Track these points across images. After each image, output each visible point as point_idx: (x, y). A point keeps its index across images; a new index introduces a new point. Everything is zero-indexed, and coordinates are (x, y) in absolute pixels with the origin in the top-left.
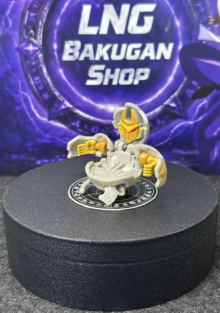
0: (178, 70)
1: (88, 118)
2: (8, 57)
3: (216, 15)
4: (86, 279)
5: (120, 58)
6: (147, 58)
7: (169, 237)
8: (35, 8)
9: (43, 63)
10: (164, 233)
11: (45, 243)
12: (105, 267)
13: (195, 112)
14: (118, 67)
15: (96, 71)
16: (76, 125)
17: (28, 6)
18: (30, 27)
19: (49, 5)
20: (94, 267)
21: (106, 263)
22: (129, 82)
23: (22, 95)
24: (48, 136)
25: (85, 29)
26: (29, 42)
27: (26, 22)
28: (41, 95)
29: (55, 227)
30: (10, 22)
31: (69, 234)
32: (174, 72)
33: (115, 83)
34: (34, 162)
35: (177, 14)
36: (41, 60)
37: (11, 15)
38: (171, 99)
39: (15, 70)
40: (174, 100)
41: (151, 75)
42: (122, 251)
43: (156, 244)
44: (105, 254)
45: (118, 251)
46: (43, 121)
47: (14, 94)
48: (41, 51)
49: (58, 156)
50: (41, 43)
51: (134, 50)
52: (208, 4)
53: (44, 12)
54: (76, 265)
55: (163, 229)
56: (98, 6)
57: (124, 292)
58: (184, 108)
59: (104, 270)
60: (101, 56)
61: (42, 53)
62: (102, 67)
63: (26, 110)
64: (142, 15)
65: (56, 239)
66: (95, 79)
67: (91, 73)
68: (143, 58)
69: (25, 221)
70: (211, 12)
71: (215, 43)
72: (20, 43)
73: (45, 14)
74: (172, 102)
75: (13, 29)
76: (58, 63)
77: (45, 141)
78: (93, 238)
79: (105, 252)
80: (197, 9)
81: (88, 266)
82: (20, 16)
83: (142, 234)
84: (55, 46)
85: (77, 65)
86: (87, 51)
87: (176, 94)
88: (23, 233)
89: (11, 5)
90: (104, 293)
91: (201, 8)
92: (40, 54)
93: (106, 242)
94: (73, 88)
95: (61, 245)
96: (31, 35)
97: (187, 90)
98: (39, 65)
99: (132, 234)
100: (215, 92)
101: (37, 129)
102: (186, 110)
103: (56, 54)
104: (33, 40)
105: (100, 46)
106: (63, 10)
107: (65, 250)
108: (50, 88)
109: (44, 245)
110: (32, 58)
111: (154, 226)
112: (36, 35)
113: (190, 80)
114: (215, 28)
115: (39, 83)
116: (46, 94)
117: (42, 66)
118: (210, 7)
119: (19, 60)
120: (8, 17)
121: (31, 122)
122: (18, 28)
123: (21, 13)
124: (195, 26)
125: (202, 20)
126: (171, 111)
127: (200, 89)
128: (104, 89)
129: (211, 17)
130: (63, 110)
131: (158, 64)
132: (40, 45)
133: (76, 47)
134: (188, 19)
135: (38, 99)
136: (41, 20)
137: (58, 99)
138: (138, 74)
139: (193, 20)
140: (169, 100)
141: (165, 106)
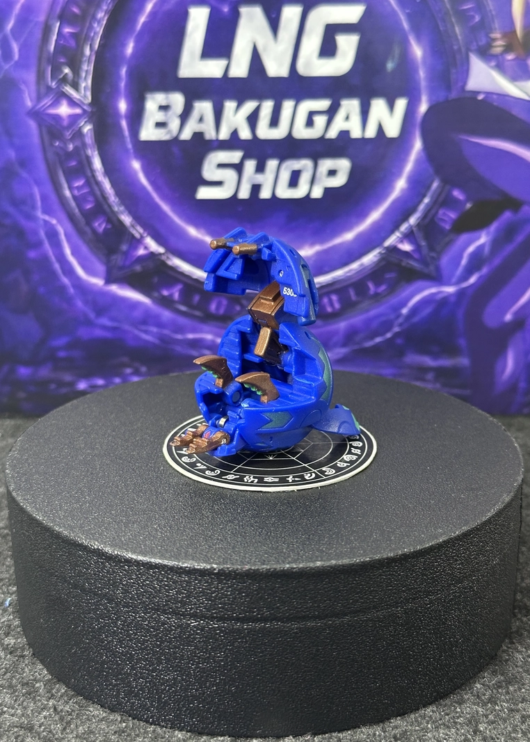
0: (417, 162)
1: (200, 277)
2: (8, 133)
3: (510, 33)
4: (205, 659)
5: (279, 133)
6: (344, 134)
7: (405, 557)
8: (75, 15)
9: (94, 147)
10: (394, 549)
11: (108, 572)
12: (251, 631)
13: (459, 264)
14: (272, 156)
15: (221, 166)
16: (171, 295)
17: (58, 10)
18: (62, 60)
19: (108, 7)
20: (225, 631)
21: (255, 620)
22: (300, 192)
23: (42, 222)
24: (105, 321)
25: (193, 64)
26: (61, 96)
27: (52, 48)
28: (89, 223)
29: (133, 535)
30: (15, 48)
31: (167, 550)
32: (409, 167)
33: (265, 194)
34: (72, 384)
35: (416, 29)
36: (89, 140)
37: (16, 32)
38: (402, 233)
39: (25, 162)
40: (409, 236)
41: (353, 174)
42: (294, 592)
43: (374, 575)
44: (251, 599)
45: (282, 591)
46: (94, 285)
47: (24, 223)
48: (89, 119)
49: (128, 371)
50: (90, 98)
51: (311, 115)
52: (491, 5)
53: (96, 25)
54: (182, 624)
55: (391, 540)
56: (226, 9)
57: (298, 690)
58: (433, 254)
59: (250, 637)
60: (232, 130)
61: (90, 123)
62: (235, 156)
63: (53, 259)
64: (332, 31)
65: (136, 561)
66: (219, 183)
67: (209, 170)
68: (332, 134)
69: (60, 519)
70: (497, 25)
71: (507, 98)
72: (39, 98)
73: (99, 29)
74: (405, 241)
75: (23, 64)
76: (130, 146)
77: (99, 333)
78: (224, 559)
79: (252, 593)
80: (464, 17)
81: (211, 628)
82: (38, 34)
83: (341, 552)
84: (123, 106)
85: (175, 150)
86: (199, 118)
87: (413, 220)
88: (56, 548)
89: (17, 8)
90: (249, 693)
91: (472, 13)
92: (88, 123)
93: (254, 570)
94: (166, 207)
95: (148, 578)
96: (64, 80)
97: (441, 212)
98: (85, 152)
99: (318, 550)
100: (507, 215)
101: (79, 304)
102: (439, 259)
103: (124, 124)
104: (69, 90)
105: (230, 105)
106: (142, 19)
107: (156, 588)
108: (110, 206)
109: (106, 577)
110: (68, 134)
111: (371, 531)
112: (76, 80)
113: (447, 187)
114: (507, 63)
115: (82, 194)
116: (100, 222)
117: (93, 155)
118: (494, 13)
119: (35, 139)
120: (10, 37)
121: (63, 288)
122: (34, 62)
123: (42, 26)
124: (458, 57)
125: (475, 44)
126: (401, 260)
127: (471, 208)
128: (240, 209)
129: (497, 35)
130: (141, 259)
131: (368, 147)
132: (86, 102)
133: (174, 107)
134: (443, 42)
135: (81, 233)
136: (89, 42)
137: (130, 232)
138: (321, 173)
139: (454, 43)
140: (397, 234)
141: (387, 249)
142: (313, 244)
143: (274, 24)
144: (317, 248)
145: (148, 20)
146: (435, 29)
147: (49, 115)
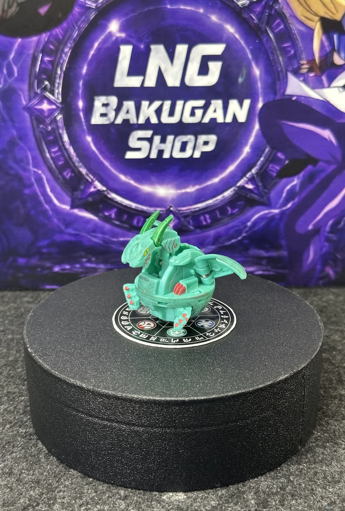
0: (257, 136)
1: (128, 204)
2: (12, 120)
3: (311, 61)
5: (174, 120)
6: (213, 120)
8: (51, 49)
9: (64, 128)
13: (281, 196)
14: (170, 134)
15: (139, 139)
16: (110, 215)
17: (41, 47)
18: (44, 77)
19: (71, 45)
22: (187, 154)
23: (32, 172)
24: (71, 231)
25: (123, 80)
26: (43, 98)
27: (37, 69)
28: (61, 173)
30: (15, 69)
32: (252, 140)
33: (166, 155)
34: (51, 268)
35: (256, 59)
36: (61, 124)
37: (16, 60)
38: (247, 178)
39: (23, 137)
40: (252, 180)
46: (64, 209)
47: (21, 172)
48: (61, 111)
49: (84, 260)
50: (60, 100)
51: (194, 109)
52: (300, 44)
53: (64, 56)
56: (142, 47)
58: (266, 191)
60: (146, 118)
61: (61, 114)
62: (148, 134)
63: (39, 194)
64: (206, 60)
66: (139, 149)
67: (133, 142)
68: (206, 120)
70: (304, 56)
71: (310, 99)
72: (30, 100)
73: (66, 59)
74: (249, 183)
75: (20, 79)
76: (85, 128)
77: (67, 237)
80: (284, 51)
82: (29, 62)
84: (81, 104)
86: (126, 111)
87: (254, 171)
89: (16, 46)
91: (289, 49)
94: (107, 164)
96: (45, 89)
97: (270, 166)
98: (58, 131)
100: (310, 167)
101: (55, 220)
102: (269, 193)
103: (81, 114)
104: (48, 94)
105: (145, 103)
106: (92, 52)
108: (73, 163)
112: (52, 88)
113: (274, 151)
114: (310, 78)
115: (57, 156)
117: (63, 133)
118: (302, 49)
119: (29, 124)
120: (12, 63)
121: (45, 211)
122: (27, 78)
123: (31, 56)
124: (281, 74)
125: (291, 67)
126: (247, 194)
127: (288, 163)
128: (151, 164)
129: (304, 62)
130: (92, 194)
131: (228, 128)
132: (58, 101)
133: (111, 104)
134: (272, 66)
135: (56, 179)
136: (60, 66)
137: (85, 178)
138: (199, 143)
139: (278, 66)
140: (245, 179)
141: (239, 187)
142: (194, 185)
143: (171, 55)
145: (95, 53)
146: (268, 59)
147: (36, 109)
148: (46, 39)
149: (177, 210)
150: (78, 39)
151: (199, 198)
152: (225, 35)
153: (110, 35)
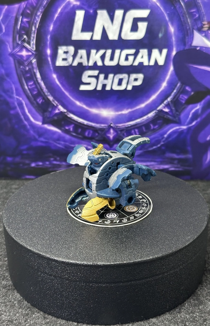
0: (171, 75)
1: (82, 122)
2: (1, 62)
5: (114, 63)
6: (141, 64)
8: (28, 13)
9: (37, 68)
13: (188, 117)
14: (111, 73)
15: (90, 76)
16: (69, 129)
17: (21, 11)
18: (23, 32)
19: (42, 10)
22: (122, 87)
23: (16, 99)
24: (42, 139)
25: (78, 34)
26: (23, 47)
27: (19, 27)
28: (35, 100)
30: (3, 27)
32: (168, 77)
33: (108, 88)
34: (29, 164)
35: (172, 20)
36: (35, 65)
37: (4, 21)
38: (165, 104)
39: (8, 75)
40: (168, 106)
41: (144, 80)
46: (38, 124)
47: (8, 99)
48: (35, 57)
49: (52, 159)
50: (35, 49)
51: (127, 55)
52: (203, 10)
53: (37, 18)
56: (91, 11)
58: (177, 113)
60: (94, 62)
61: (35, 58)
62: (96, 73)
63: (21, 114)
64: (136, 21)
66: (89, 84)
67: (85, 79)
68: (136, 63)
70: (205, 18)
71: (209, 49)
72: (14, 48)
73: (39, 20)
74: (166, 108)
75: (7, 34)
76: (52, 68)
77: (39, 144)
80: (192, 15)
82: (14, 22)
84: (49, 52)
85: (71, 70)
86: (80, 57)
87: (169, 99)
89: (4, 11)
91: (195, 13)
92: (34, 59)
94: (67, 93)
96: (24, 41)
97: (181, 96)
98: (33, 70)
100: (208, 97)
101: (32, 132)
102: (180, 115)
103: (49, 59)
104: (26, 45)
105: (93, 52)
106: (56, 15)
108: (44, 93)
112: (29, 41)
113: (184, 86)
114: (209, 35)
115: (33, 87)
117: (36, 72)
118: (204, 13)
119: (13, 65)
120: (1, 22)
121: (25, 126)
122: (11, 33)
123: (14, 18)
124: (189, 32)
125: (196, 26)
126: (164, 115)
127: (193, 94)
128: (97, 94)
129: (206, 23)
130: (57, 114)
131: (151, 69)
132: (33, 50)
133: (70, 52)
134: (183, 25)
135: (32, 103)
136: (34, 25)
137: (52, 103)
138: (131, 79)
139: (187, 26)
140: (163, 105)
141: (158, 111)
142: (128, 109)
144: (130, 110)
145: (59, 16)
146: (180, 20)
147: (18, 55)
148: (25, 6)
149: (115, 126)
150: (46, 6)
151: (131, 117)
152: (150, 3)
153: (69, 3)
